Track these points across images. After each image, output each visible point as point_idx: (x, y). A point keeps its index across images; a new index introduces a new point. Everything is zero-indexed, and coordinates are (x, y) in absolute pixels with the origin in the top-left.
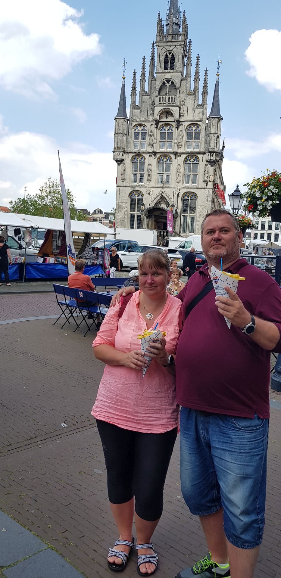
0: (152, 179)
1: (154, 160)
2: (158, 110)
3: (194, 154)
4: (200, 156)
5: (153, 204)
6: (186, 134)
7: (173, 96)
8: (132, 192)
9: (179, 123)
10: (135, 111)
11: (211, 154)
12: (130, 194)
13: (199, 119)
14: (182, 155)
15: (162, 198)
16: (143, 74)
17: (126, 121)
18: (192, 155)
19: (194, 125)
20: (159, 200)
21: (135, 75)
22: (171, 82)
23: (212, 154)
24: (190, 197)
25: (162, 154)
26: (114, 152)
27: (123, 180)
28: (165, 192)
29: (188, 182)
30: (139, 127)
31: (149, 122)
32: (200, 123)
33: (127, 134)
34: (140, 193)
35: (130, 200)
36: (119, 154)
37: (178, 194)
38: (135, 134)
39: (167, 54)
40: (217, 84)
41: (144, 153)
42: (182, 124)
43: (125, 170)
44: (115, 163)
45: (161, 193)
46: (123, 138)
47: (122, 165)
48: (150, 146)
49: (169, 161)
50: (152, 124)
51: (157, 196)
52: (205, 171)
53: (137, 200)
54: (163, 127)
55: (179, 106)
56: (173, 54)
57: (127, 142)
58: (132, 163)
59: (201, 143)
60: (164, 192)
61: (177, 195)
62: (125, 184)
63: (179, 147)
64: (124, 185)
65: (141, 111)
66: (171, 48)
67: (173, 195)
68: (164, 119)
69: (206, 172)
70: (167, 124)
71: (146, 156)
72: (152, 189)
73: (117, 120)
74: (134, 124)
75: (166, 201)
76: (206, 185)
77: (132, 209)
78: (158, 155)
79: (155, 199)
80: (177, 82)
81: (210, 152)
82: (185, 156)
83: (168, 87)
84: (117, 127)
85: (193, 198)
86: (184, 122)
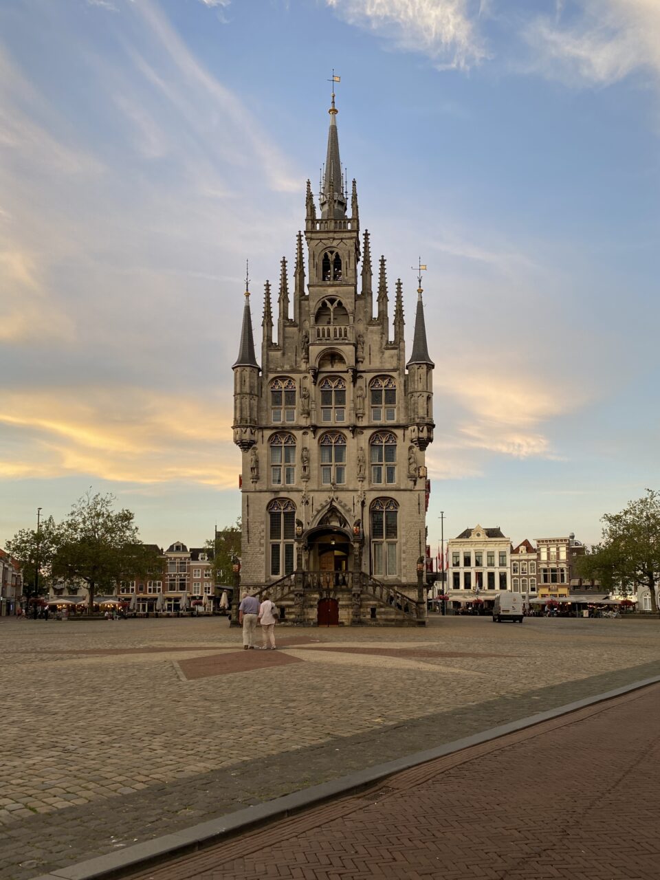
0: (311, 476)
1: (313, 440)
2: (315, 351)
3: (388, 429)
4: (399, 432)
5: (315, 522)
6: (369, 394)
7: (343, 327)
8: (272, 500)
9: (356, 375)
10: (272, 353)
11: (419, 429)
12: (270, 505)
13: (392, 368)
14: (365, 431)
15: (333, 511)
16: (284, 289)
17: (256, 370)
18: (383, 430)
19: (383, 377)
20: (326, 514)
21: (268, 289)
22: (336, 302)
23: (421, 429)
24: (384, 507)
25: (329, 429)
26: (233, 428)
27: (256, 479)
28: (337, 499)
29: (379, 481)
30: (280, 382)
31: (300, 372)
32: (394, 374)
33: (259, 396)
34: (289, 502)
35: (269, 516)
36: (246, 431)
37: (363, 503)
38: (273, 395)
39: (326, 253)
40: (420, 306)
41: (293, 428)
42: (361, 377)
43: (257, 461)
44: (238, 449)
45: (329, 500)
46: (252, 401)
47: (250, 451)
48: (303, 416)
49: (340, 442)
50: (306, 377)
51: (323, 507)
52: (409, 459)
53: (282, 516)
54: (327, 382)
55: (354, 345)
56: (337, 253)
57: (259, 409)
58: (271, 446)
59: (399, 409)
60: (335, 500)
61: (360, 503)
62: (258, 486)
63: (359, 417)
64: (257, 489)
65: (284, 354)
66: (335, 243)
67: (354, 504)
68: (328, 368)
69: (412, 460)
70: (333, 377)
71: (298, 434)
72: (312, 494)
73: (238, 369)
74: (272, 376)
75: (339, 515)
76: (412, 483)
77: (274, 533)
78: (321, 432)
79: (319, 512)
80: (348, 304)
81: (418, 425)
82: (371, 432)
83: (332, 310)
84: (240, 381)
85: (391, 508)
86: (364, 372)
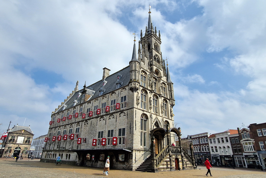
0: (152, 108)
2: (155, 67)
3: (166, 99)
4: (168, 101)
5: (153, 125)
7: (159, 65)
10: (142, 62)
12: (141, 116)
13: (166, 82)
15: (157, 122)
27: (139, 104)
31: (148, 72)
34: (146, 116)
41: (147, 89)
42: (160, 81)
43: (139, 97)
45: (156, 118)
47: (137, 92)
48: (150, 86)
49: (156, 99)
53: (143, 121)
55: (162, 71)
65: (144, 64)
66: (157, 42)
67: (161, 121)
71: (148, 92)
72: (152, 115)
74: (142, 69)
76: (171, 118)
77: (142, 127)
78: (153, 94)
79: (154, 122)
80: (160, 59)
82: (163, 98)
83: (157, 58)
84: (136, 66)
